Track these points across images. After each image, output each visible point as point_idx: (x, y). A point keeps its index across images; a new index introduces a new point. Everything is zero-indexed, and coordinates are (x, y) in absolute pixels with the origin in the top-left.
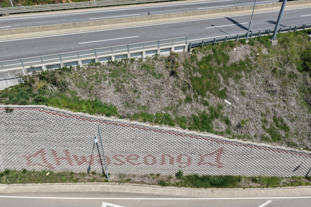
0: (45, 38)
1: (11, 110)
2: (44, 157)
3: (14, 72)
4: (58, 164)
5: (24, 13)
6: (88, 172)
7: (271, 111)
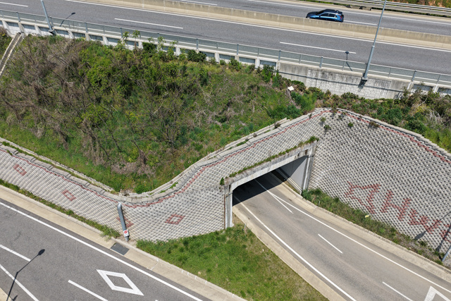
0: (424, 50)
1: (377, 126)
2: (373, 195)
3: (399, 83)
4: (384, 211)
5: (390, 10)
6: (416, 239)
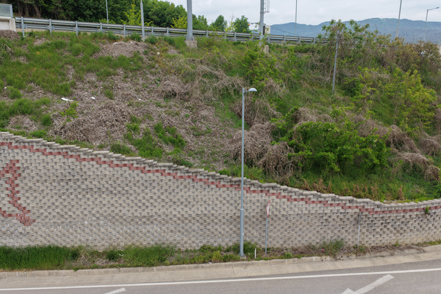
7: (156, 117)
